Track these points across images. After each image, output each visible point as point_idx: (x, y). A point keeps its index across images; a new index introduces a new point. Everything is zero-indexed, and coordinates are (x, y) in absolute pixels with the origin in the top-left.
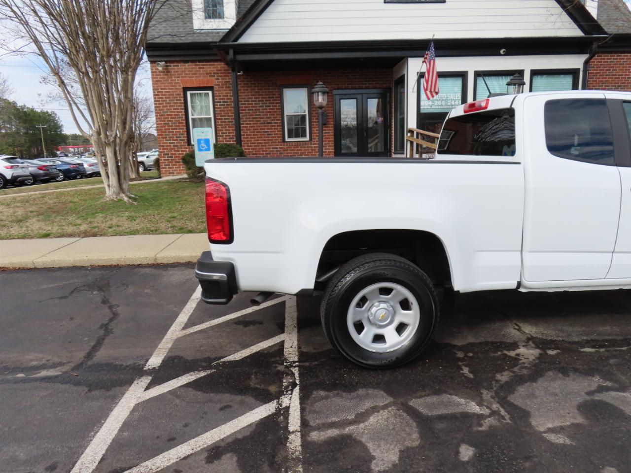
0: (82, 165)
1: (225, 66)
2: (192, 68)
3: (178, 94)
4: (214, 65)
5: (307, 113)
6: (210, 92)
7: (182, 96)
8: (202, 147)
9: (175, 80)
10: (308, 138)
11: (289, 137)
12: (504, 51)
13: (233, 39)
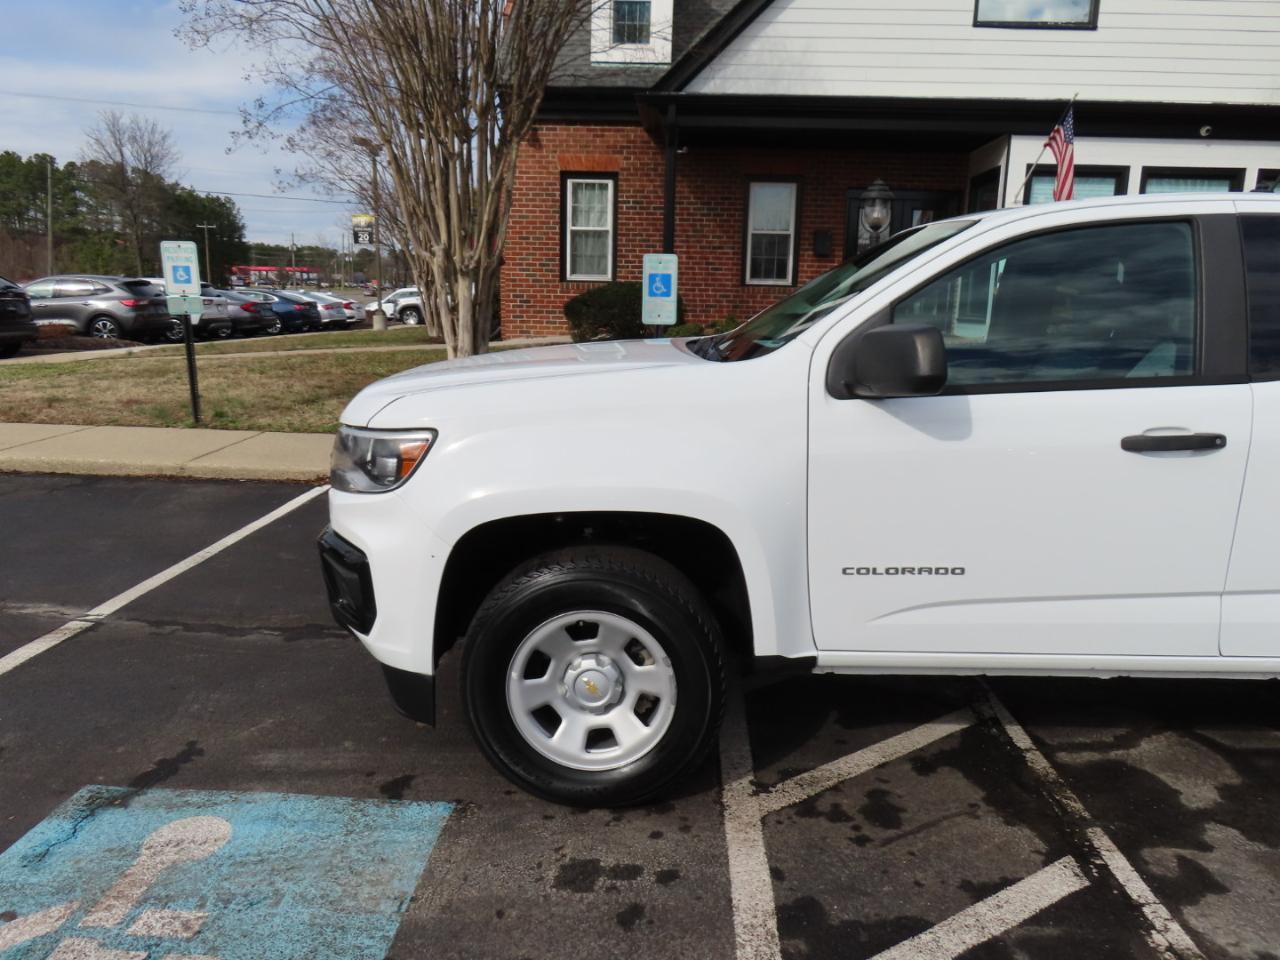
0: (313, 305)
1: (645, 135)
2: (582, 136)
3: (550, 184)
4: (623, 131)
5: (791, 232)
6: (610, 183)
7: (558, 187)
8: (657, 289)
9: (548, 157)
10: (789, 281)
11: (754, 275)
12: (1208, 131)
13: (676, 85)
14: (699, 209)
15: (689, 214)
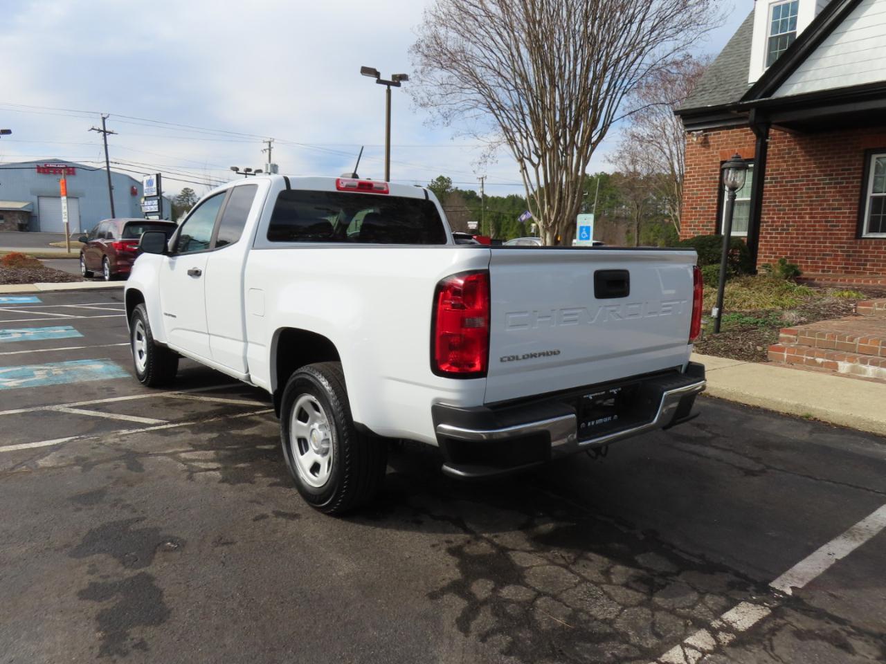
7: (718, 172)
9: (713, 153)
11: (871, 230)
14: (823, 180)
15: (813, 184)
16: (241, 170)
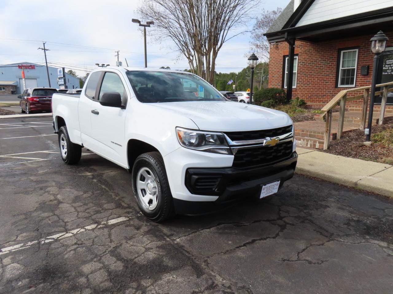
3: (280, 60)
5: (356, 67)
6: (297, 57)
9: (280, 52)
10: (354, 86)
13: (291, 26)
14: (322, 63)
15: (319, 65)
16: (100, 65)
